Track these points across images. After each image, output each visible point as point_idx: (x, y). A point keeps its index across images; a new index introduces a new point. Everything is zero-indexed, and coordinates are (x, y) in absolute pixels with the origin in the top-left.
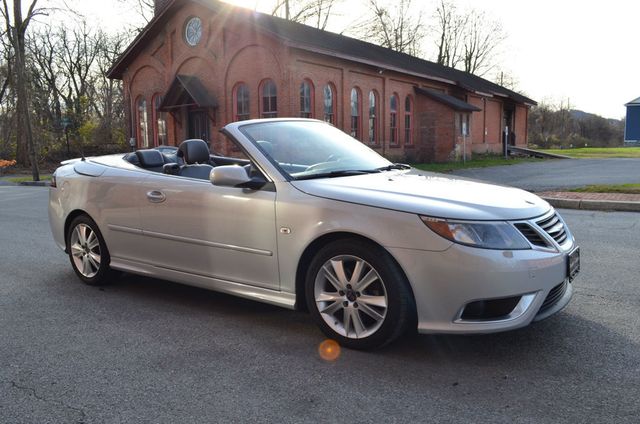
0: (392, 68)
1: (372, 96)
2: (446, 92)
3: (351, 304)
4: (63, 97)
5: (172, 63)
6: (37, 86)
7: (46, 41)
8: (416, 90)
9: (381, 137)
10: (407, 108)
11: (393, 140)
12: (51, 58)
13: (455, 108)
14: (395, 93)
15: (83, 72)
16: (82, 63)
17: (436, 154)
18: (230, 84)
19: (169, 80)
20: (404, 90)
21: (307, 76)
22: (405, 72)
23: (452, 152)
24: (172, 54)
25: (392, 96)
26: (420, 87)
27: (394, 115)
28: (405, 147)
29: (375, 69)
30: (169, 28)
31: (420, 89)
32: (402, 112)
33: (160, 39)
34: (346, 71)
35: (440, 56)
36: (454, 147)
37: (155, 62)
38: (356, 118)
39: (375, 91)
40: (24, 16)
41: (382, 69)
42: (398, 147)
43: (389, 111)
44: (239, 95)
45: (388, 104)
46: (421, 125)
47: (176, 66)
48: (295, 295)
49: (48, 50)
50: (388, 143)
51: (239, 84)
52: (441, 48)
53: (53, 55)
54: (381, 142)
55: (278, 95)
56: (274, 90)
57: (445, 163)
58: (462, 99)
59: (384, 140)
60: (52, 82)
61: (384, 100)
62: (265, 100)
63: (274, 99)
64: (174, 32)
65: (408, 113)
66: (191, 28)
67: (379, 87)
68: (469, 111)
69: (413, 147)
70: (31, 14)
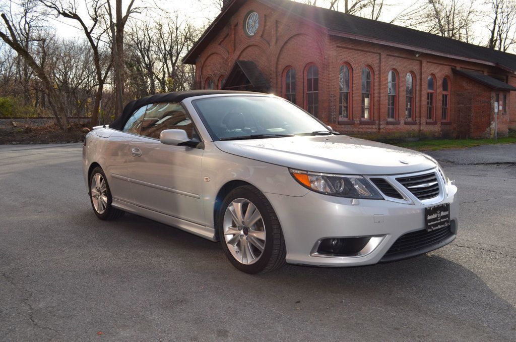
0: (429, 52)
1: (409, 77)
2: (486, 74)
3: (245, 237)
4: (159, 79)
5: (235, 50)
6: (138, 70)
7: (146, 34)
8: (454, 71)
9: (417, 114)
10: (445, 87)
11: (430, 118)
12: (149, 47)
13: (491, 88)
14: (433, 75)
15: (174, 58)
16: (174, 51)
17: (472, 130)
18: (281, 68)
19: (231, 64)
20: (441, 71)
21: (346, 60)
22: (442, 55)
23: (488, 130)
24: (235, 43)
25: (429, 77)
26: (458, 68)
27: (431, 94)
28: (442, 123)
29: (412, 53)
30: (233, 21)
31: (458, 71)
32: (439, 92)
33: (225, 30)
34: (384, 55)
35: (492, 40)
36: (490, 124)
37: (221, 50)
38: (393, 97)
39: (412, 73)
40: (124, 14)
41: (417, 52)
42: (435, 123)
43: (426, 90)
44: (288, 77)
45: (425, 85)
46: (459, 104)
47: (238, 53)
48: (214, 229)
49: (147, 40)
50: (424, 120)
51: (288, 68)
52: (493, 32)
53: (151, 44)
54: (418, 119)
55: (320, 77)
56: (316, 73)
57: (480, 139)
58: (502, 80)
59: (420, 117)
60: (149, 67)
61: (421, 82)
62: (309, 80)
63: (316, 81)
64: (236, 25)
65: (445, 93)
66: (251, 20)
67: (416, 68)
68: (506, 91)
69: (449, 124)
70: (129, 12)
